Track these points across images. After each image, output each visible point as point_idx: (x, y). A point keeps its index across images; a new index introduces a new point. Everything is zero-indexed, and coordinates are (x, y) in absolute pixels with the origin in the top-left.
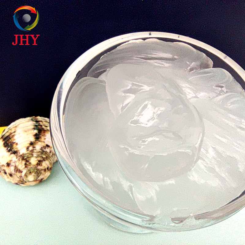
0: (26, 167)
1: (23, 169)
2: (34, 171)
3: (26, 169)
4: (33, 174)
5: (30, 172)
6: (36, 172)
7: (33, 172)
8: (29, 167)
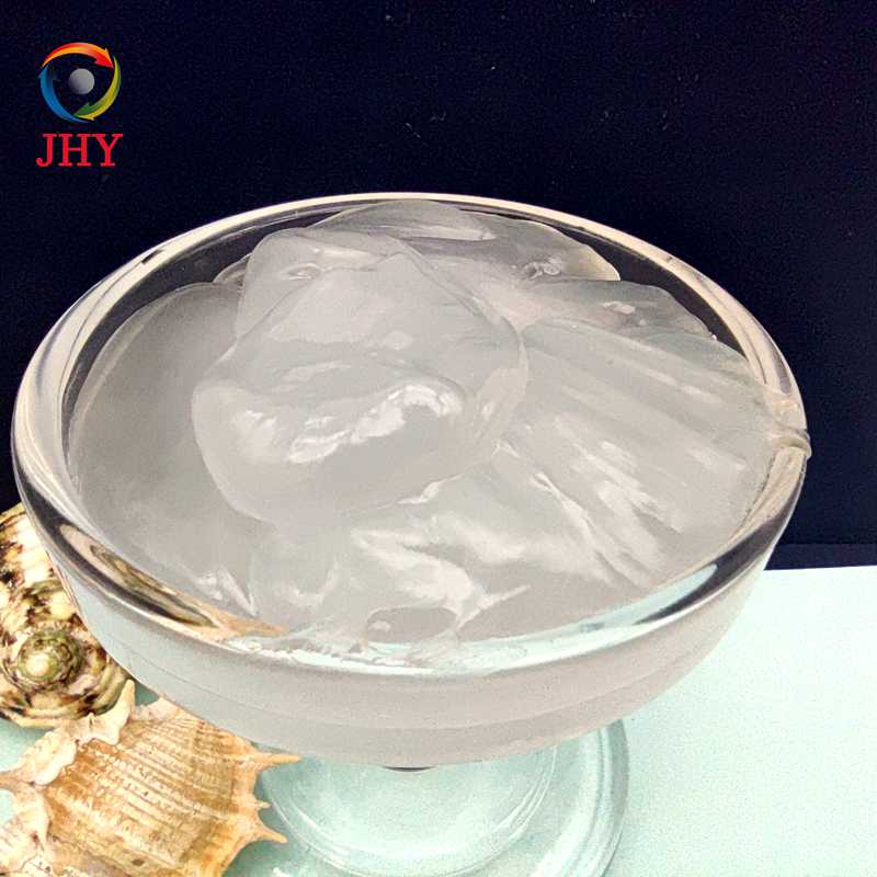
0: (30, 623)
1: (18, 630)
2: (55, 640)
3: (29, 629)
4: (49, 649)
5: (40, 642)
6: (63, 645)
7: (49, 641)
8: (41, 624)
